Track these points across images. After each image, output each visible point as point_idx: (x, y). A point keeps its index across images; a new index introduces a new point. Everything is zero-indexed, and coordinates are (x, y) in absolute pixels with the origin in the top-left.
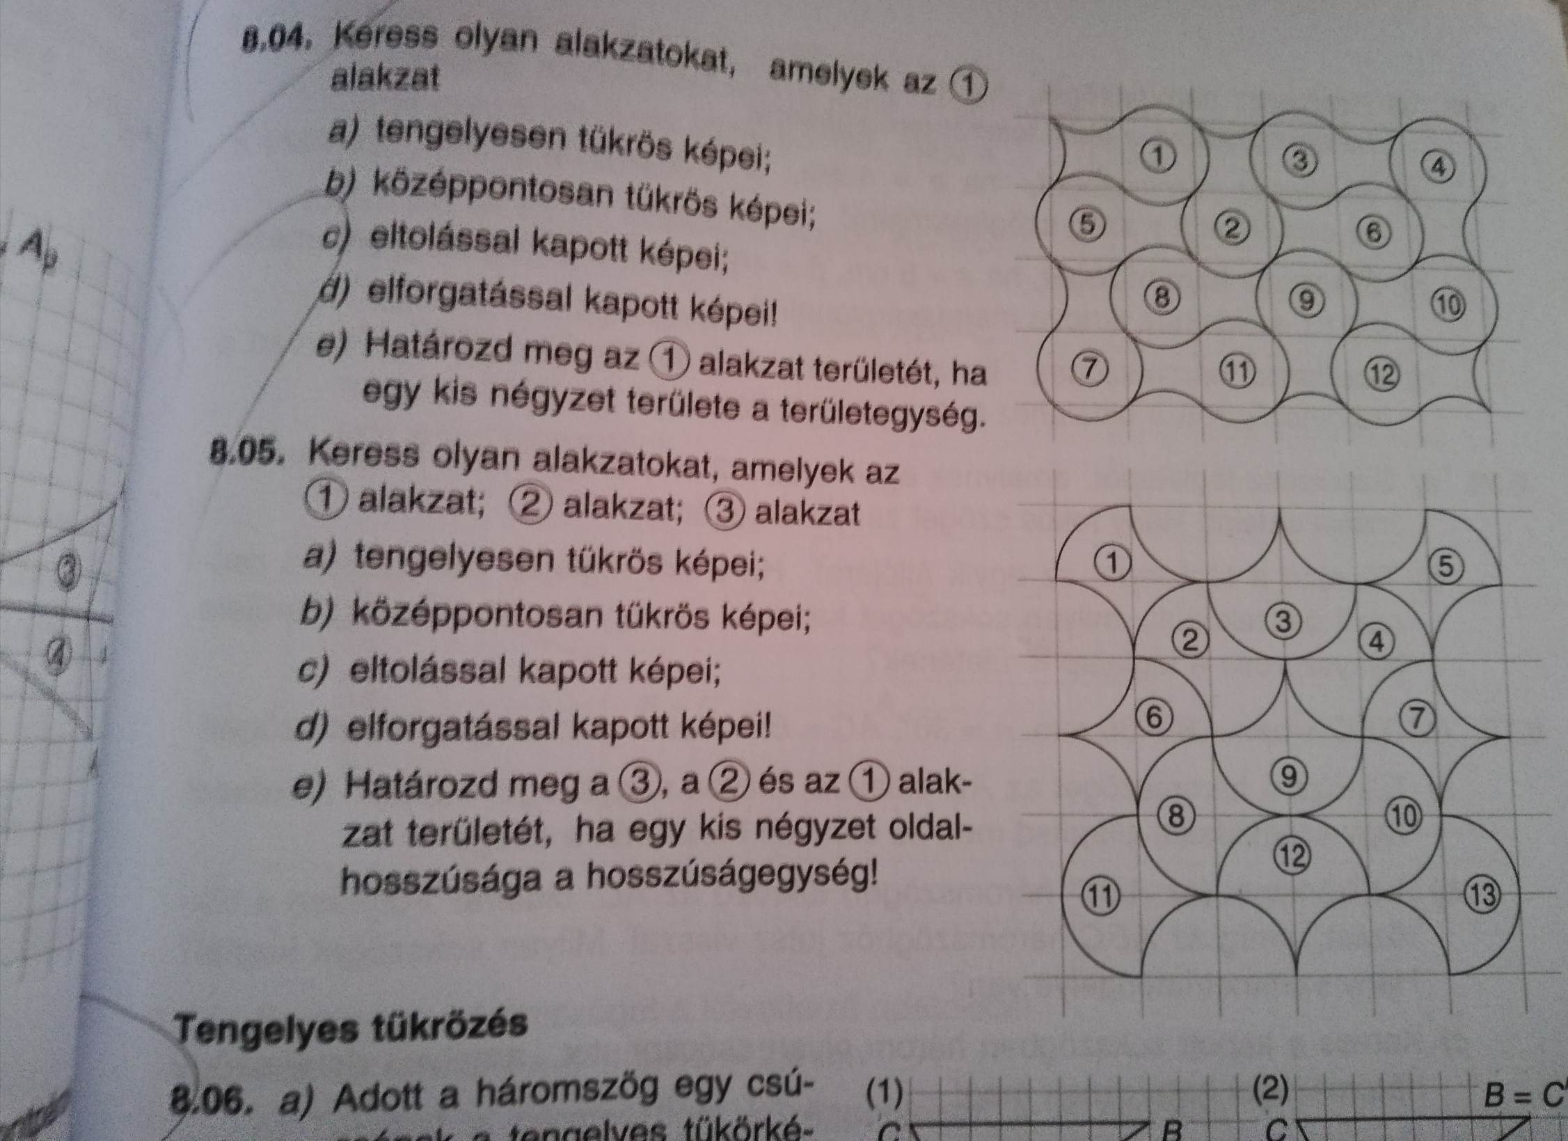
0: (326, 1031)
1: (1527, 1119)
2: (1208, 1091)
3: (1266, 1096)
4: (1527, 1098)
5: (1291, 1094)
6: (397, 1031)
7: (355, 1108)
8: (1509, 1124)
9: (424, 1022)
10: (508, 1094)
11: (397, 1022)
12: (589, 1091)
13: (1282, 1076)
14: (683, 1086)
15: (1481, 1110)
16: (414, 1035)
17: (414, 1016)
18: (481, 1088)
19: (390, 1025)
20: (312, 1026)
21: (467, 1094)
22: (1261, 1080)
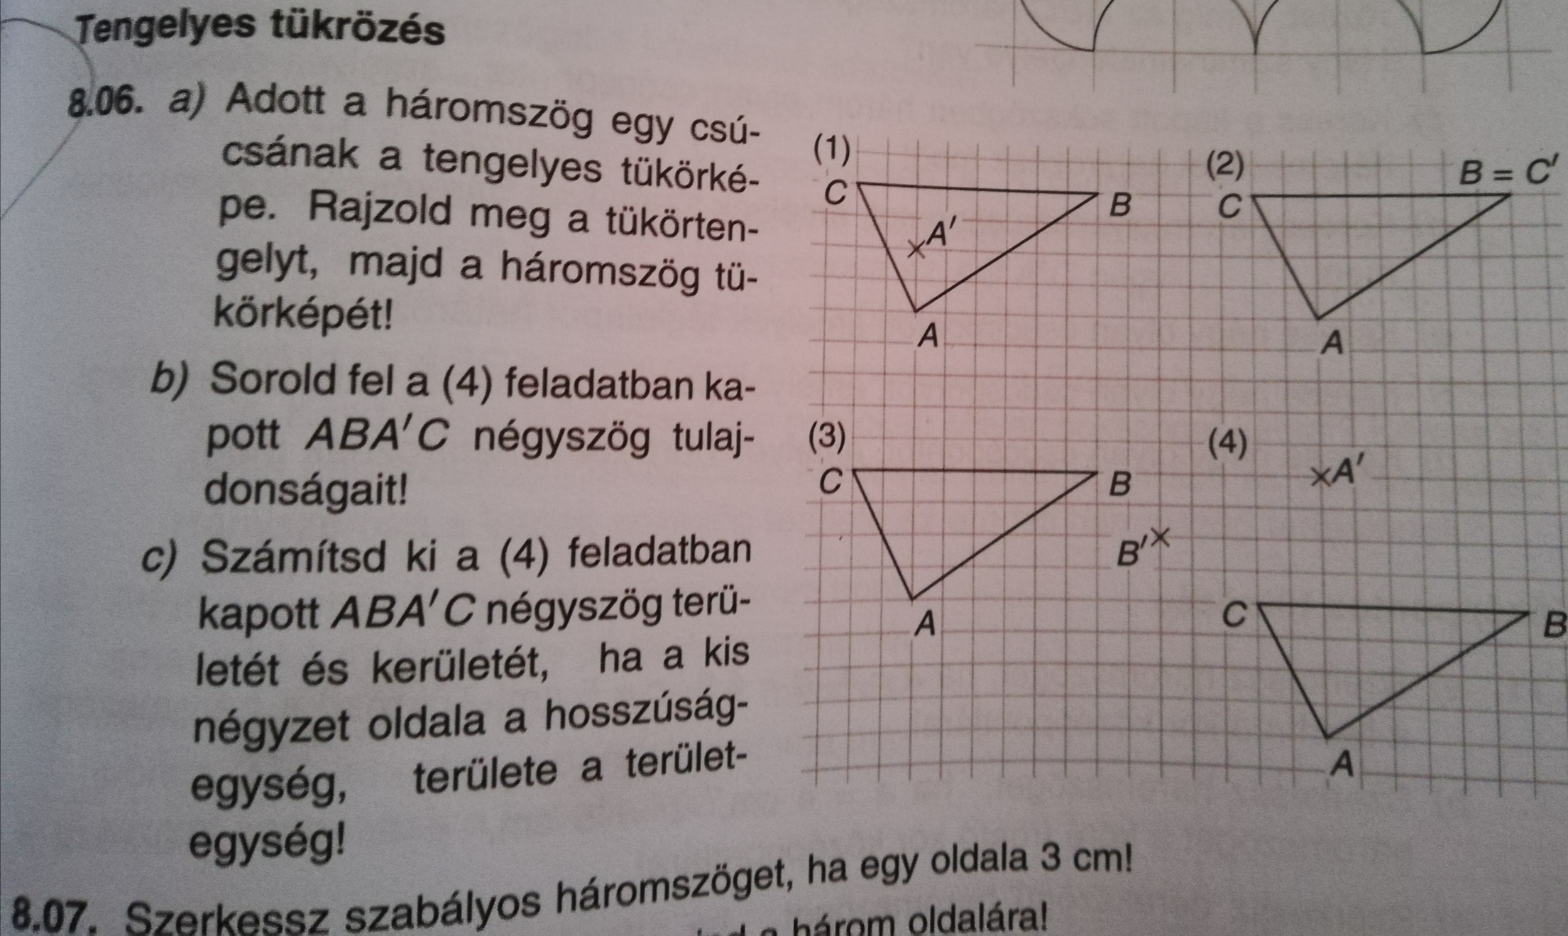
0: (221, 25)
1: (1507, 196)
2: (1159, 165)
3: (1220, 171)
4: (1507, 175)
5: (1246, 172)
6: (298, 28)
7: (249, 110)
8: (1486, 202)
9: (329, 20)
10: (422, 108)
11: (298, 18)
12: (515, 114)
13: (1238, 153)
14: (620, 122)
15: (1454, 186)
16: (316, 36)
17: (317, 13)
18: (392, 98)
19: (291, 20)
20: (207, 18)
21: (376, 102)
22: (1216, 155)
